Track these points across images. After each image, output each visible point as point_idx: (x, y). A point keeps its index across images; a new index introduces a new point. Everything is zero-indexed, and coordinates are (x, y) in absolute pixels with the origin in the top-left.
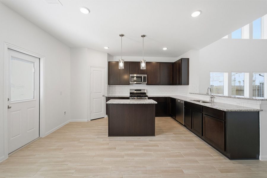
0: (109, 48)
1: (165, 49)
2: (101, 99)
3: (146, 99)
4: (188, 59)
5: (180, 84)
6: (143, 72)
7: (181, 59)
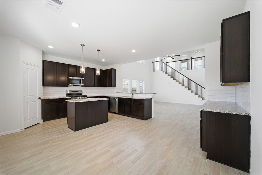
0: (54, 47)
1: (103, 60)
2: (36, 102)
3: (86, 98)
4: (116, 69)
5: (110, 86)
6: (83, 75)
7: (112, 69)
